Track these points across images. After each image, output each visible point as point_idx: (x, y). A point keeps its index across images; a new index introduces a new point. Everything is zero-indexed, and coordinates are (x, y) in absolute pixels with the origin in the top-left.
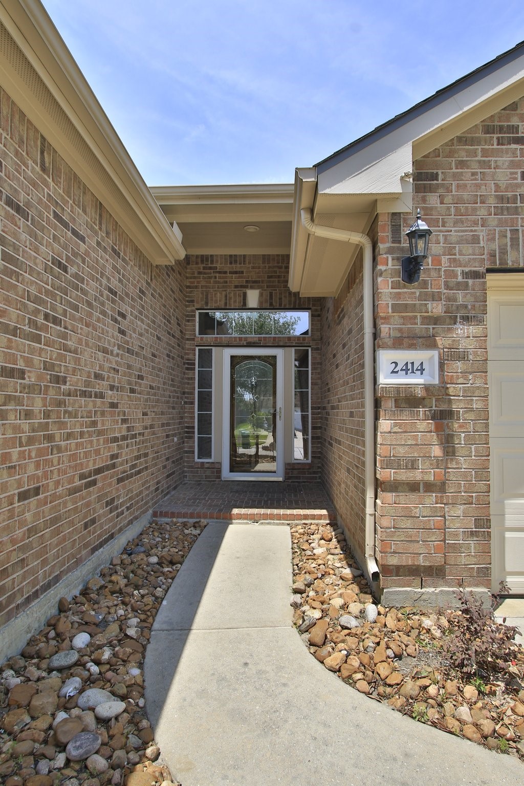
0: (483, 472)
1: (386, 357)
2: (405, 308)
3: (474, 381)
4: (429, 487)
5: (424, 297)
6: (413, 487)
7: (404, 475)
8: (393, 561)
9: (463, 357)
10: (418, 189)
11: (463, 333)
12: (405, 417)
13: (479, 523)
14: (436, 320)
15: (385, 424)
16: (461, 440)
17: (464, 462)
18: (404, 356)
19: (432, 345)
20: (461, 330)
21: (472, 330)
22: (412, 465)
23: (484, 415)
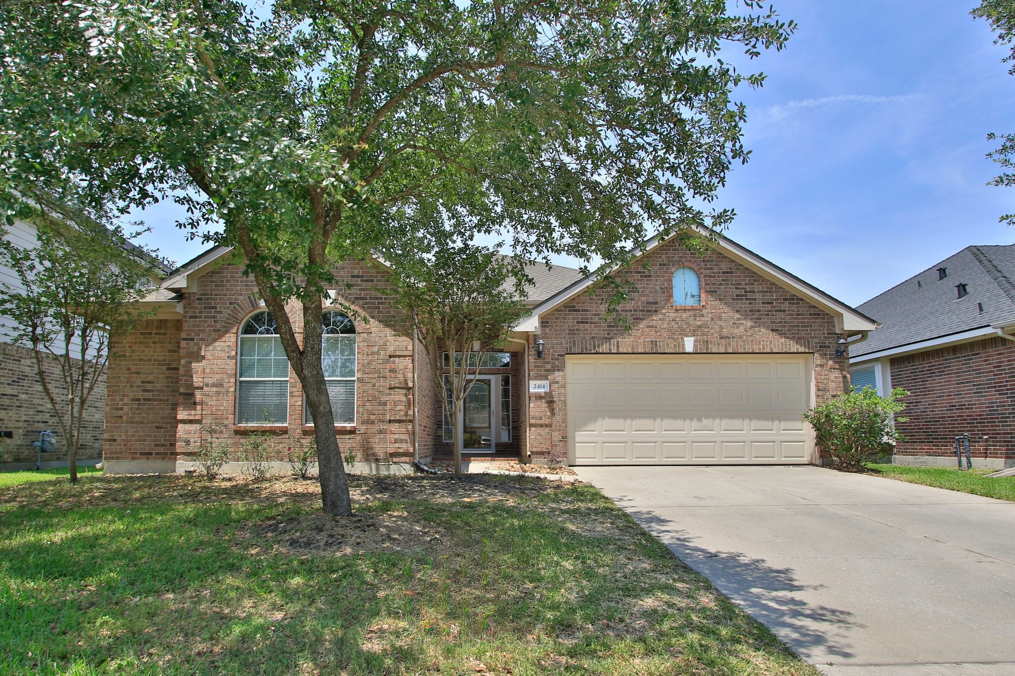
0: (564, 421)
1: (532, 383)
2: (538, 366)
3: (561, 390)
4: (546, 426)
5: (544, 363)
6: (541, 426)
7: (538, 422)
8: (535, 450)
9: (557, 383)
10: (542, 327)
11: (558, 375)
12: (538, 403)
13: (563, 437)
14: (548, 371)
15: (532, 405)
16: (556, 411)
17: (558, 418)
18: (538, 382)
19: (547, 379)
20: (557, 374)
21: (561, 373)
22: (541, 418)
23: (565, 402)
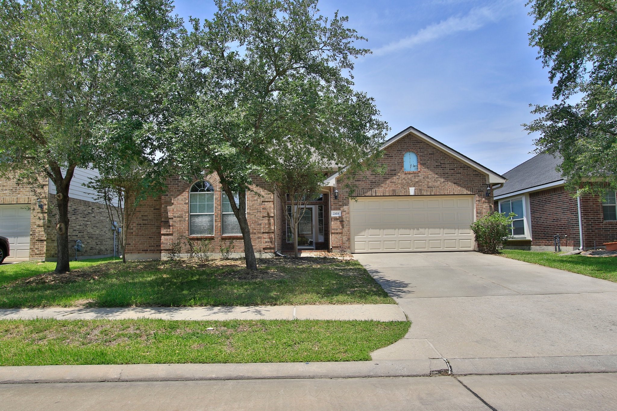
0: (349, 231)
1: (332, 212)
2: (335, 203)
3: (347, 215)
4: (340, 233)
5: (338, 202)
6: (337, 233)
7: (336, 231)
8: (334, 245)
9: (345, 211)
10: (337, 183)
11: (345, 208)
12: (336, 222)
13: (348, 239)
14: (340, 205)
15: (332, 223)
16: (345, 226)
17: (345, 229)
18: (335, 212)
19: (340, 210)
20: (345, 207)
21: (347, 207)
22: (337, 230)
23: (349, 221)
